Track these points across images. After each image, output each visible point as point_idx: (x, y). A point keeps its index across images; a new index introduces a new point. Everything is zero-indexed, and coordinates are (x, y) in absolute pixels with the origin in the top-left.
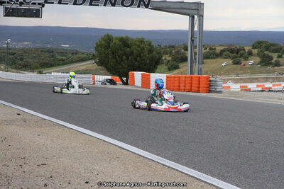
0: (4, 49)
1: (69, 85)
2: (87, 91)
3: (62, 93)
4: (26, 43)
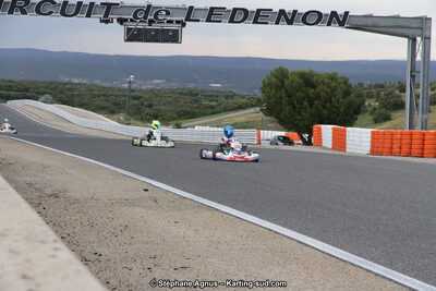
1: (150, 137)
2: (171, 144)
3: (141, 145)
4: (157, 81)
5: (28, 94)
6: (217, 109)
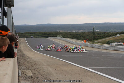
4: (82, 30)
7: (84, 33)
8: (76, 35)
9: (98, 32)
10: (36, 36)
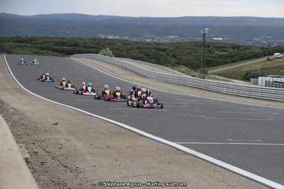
0: (148, 44)
4: (172, 37)
5: (78, 48)
6: (236, 58)
7: (177, 46)
8: (153, 50)
9: (219, 42)
10: (35, 50)
